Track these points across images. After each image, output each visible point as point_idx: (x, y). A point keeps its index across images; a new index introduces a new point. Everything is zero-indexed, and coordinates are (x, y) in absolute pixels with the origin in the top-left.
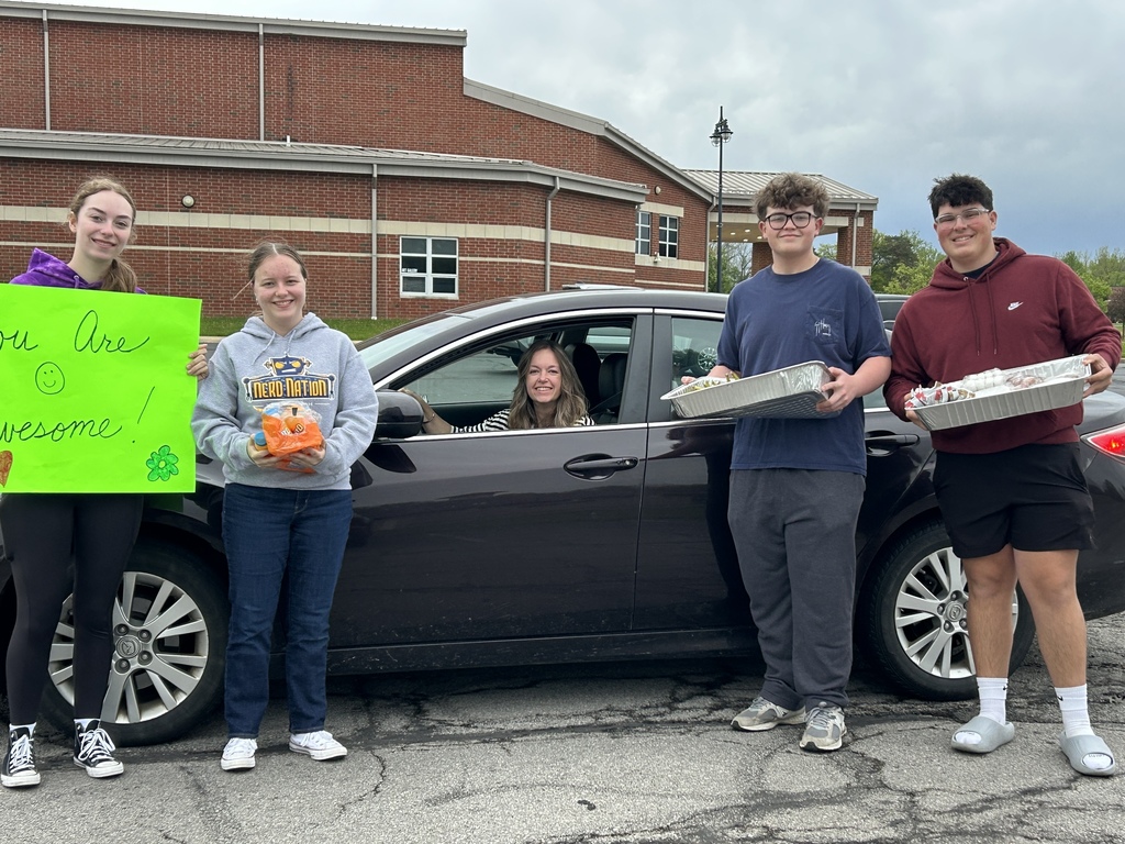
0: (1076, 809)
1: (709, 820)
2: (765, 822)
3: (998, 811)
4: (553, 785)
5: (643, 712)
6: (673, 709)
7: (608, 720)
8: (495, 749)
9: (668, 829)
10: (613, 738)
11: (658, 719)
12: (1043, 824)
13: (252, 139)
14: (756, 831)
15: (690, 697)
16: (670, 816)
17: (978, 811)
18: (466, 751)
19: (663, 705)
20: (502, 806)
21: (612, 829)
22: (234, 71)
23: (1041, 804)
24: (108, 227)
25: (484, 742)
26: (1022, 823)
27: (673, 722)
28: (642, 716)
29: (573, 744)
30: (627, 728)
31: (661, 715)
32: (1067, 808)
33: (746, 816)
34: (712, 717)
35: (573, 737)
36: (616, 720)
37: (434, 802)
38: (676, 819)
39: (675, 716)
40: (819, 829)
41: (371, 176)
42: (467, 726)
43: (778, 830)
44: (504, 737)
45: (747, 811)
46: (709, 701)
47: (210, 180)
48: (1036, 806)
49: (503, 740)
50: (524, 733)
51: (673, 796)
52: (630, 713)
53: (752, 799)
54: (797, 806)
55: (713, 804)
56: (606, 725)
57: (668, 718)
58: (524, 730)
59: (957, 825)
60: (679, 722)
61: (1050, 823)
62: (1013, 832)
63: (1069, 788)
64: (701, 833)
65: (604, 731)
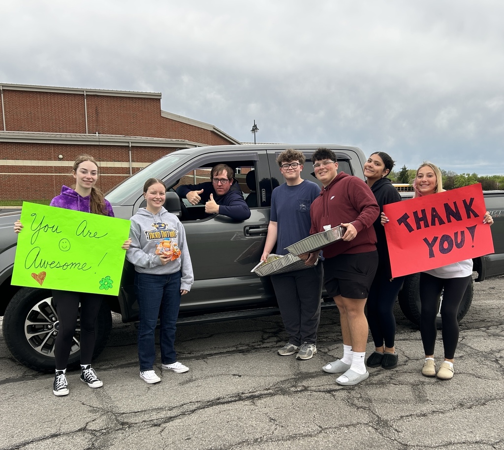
0: (409, 372)
1: (283, 384)
2: (303, 384)
3: (383, 375)
4: (225, 375)
5: (253, 344)
6: (263, 343)
7: (241, 348)
8: (201, 362)
9: (269, 389)
10: (244, 355)
11: (259, 347)
12: (398, 379)
13: (83, 133)
14: (300, 388)
15: (269, 338)
16: (269, 384)
17: (376, 375)
18: (191, 364)
19: (260, 341)
20: (208, 384)
21: (249, 390)
22: (75, 108)
23: (397, 371)
24: (89, 175)
25: (197, 359)
26: (391, 379)
27: (264, 347)
28: (253, 346)
29: (230, 358)
30: (248, 351)
31: (260, 345)
32: (406, 372)
33: (296, 382)
34: (278, 345)
35: (229, 355)
36: (244, 348)
37: (182, 384)
38: (271, 385)
39: (264, 345)
40: (322, 386)
41: (129, 146)
42: (190, 353)
43: (308, 387)
44: (204, 357)
45: (296, 380)
46: (275, 339)
47: (68, 148)
48: (395, 372)
49: (204, 358)
50: (211, 355)
51: (269, 376)
52: (248, 345)
53: (297, 375)
54: (313, 377)
55: (283, 379)
56: (241, 350)
57: (262, 346)
58: (211, 354)
59: (370, 381)
60: (266, 347)
61: (401, 378)
62: (389, 383)
63: (405, 365)
64: (281, 390)
65: (240, 353)
